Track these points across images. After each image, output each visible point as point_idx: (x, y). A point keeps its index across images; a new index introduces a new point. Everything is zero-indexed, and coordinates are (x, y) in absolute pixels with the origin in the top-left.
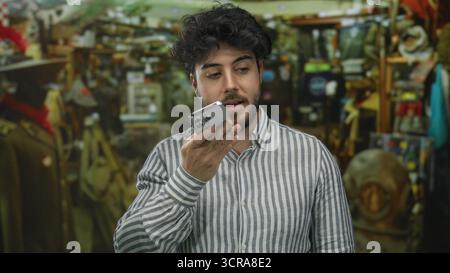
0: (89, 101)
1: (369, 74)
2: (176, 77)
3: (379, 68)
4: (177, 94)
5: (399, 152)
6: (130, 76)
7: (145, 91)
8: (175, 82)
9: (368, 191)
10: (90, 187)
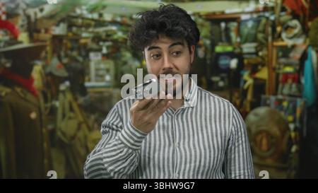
0: (62, 73)
1: (260, 54)
2: (124, 56)
3: (268, 50)
4: (124, 68)
5: (282, 109)
6: (92, 55)
7: (102, 66)
8: (124, 59)
9: (260, 136)
10: (64, 134)
